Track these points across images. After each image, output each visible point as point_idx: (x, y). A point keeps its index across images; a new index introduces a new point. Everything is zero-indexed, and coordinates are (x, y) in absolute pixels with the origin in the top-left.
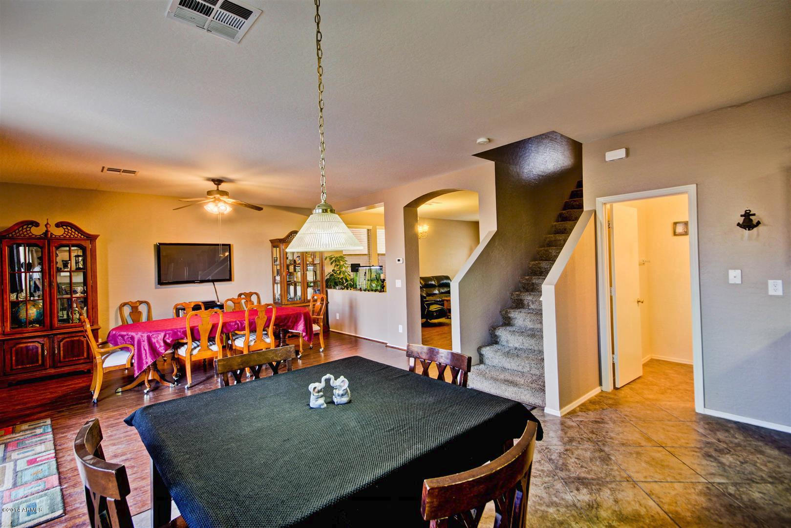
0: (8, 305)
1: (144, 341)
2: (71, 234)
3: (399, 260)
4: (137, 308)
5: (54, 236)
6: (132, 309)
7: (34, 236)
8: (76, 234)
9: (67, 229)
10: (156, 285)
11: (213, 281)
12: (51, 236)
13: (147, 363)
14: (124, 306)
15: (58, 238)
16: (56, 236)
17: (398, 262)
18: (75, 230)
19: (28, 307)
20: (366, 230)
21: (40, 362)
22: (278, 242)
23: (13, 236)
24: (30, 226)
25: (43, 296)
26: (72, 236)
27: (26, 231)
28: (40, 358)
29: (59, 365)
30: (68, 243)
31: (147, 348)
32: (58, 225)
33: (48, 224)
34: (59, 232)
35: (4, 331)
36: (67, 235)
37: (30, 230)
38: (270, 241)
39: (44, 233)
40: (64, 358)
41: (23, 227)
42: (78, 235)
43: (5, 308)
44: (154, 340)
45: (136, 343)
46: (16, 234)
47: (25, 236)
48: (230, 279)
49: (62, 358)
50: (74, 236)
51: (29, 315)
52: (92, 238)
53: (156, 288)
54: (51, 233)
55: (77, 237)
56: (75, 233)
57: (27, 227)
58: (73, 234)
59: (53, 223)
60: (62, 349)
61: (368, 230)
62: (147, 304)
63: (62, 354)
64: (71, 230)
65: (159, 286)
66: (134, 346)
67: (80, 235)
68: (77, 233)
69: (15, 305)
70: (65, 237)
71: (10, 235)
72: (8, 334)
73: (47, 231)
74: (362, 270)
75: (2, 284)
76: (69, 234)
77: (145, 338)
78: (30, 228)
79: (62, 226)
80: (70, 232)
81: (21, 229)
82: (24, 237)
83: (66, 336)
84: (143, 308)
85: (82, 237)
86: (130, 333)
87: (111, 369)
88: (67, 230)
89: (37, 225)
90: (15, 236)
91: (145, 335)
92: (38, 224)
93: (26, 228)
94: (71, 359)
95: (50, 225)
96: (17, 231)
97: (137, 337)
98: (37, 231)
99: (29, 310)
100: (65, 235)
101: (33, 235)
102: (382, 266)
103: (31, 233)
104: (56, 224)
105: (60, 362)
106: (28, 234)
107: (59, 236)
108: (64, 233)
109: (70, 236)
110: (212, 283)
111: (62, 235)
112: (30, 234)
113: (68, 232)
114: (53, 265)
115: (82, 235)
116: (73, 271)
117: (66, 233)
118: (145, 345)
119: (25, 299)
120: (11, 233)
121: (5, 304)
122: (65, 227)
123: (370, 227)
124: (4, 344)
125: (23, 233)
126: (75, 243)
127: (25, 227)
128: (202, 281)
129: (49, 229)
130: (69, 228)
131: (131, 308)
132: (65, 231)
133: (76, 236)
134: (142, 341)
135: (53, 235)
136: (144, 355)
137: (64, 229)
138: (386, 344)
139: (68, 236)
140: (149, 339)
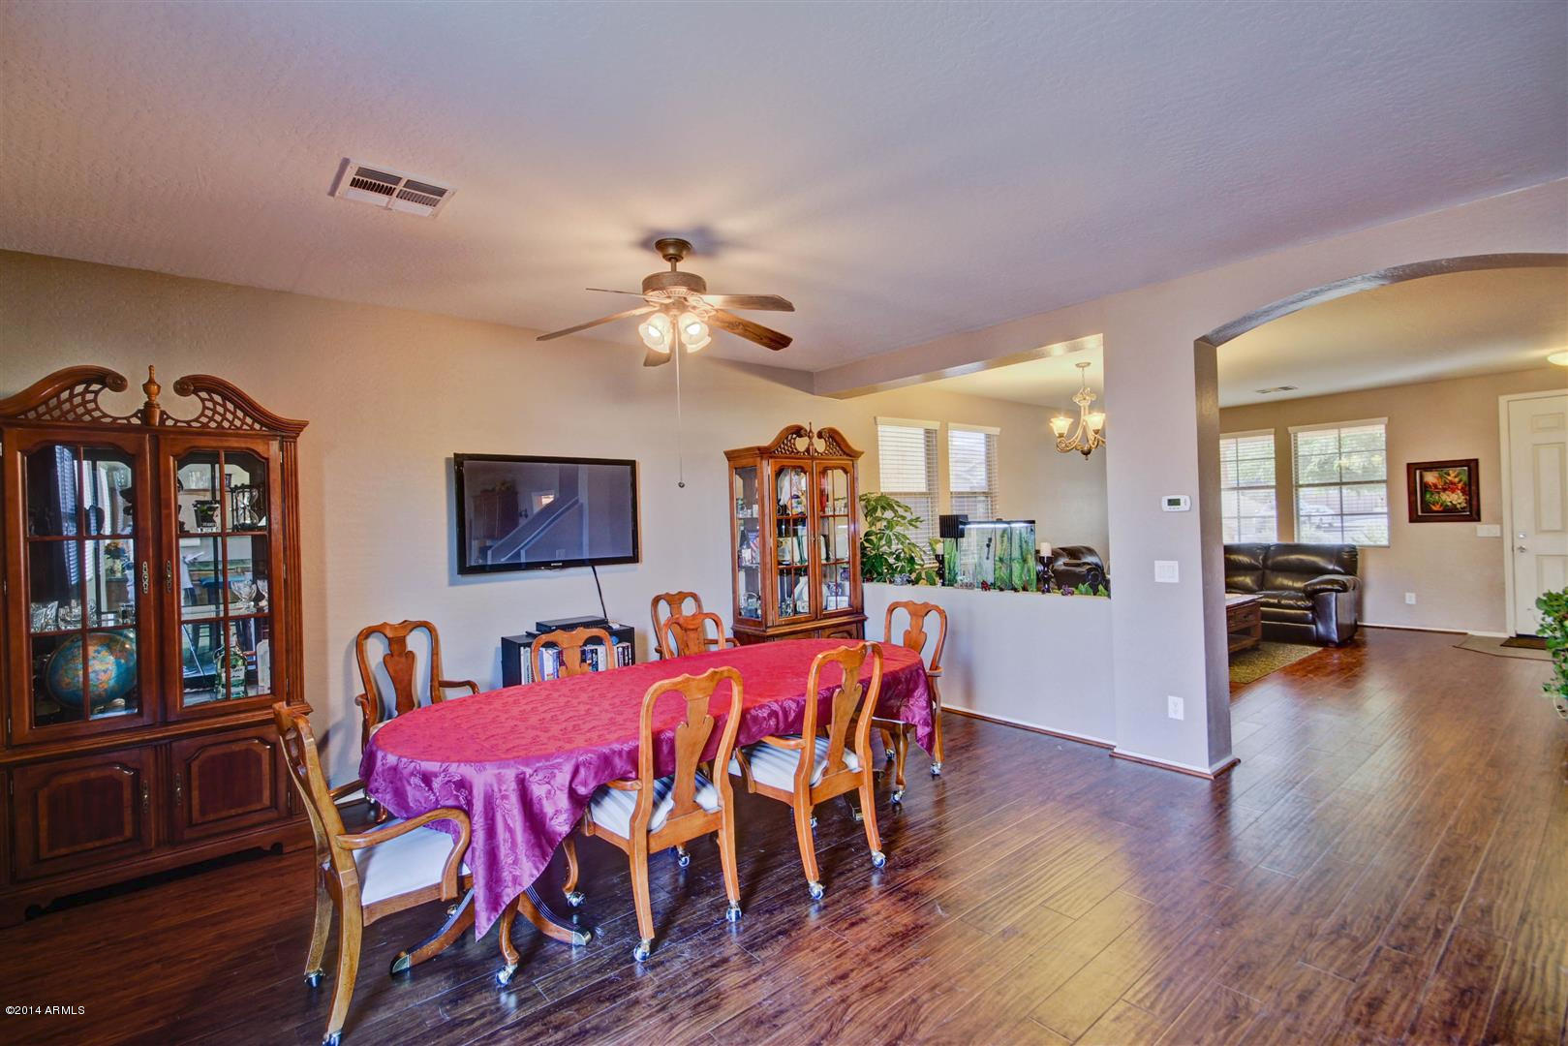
0: (23, 650)
1: (504, 797)
2: (224, 418)
3: (1173, 502)
4: (402, 641)
5: (170, 423)
6: (390, 645)
7: (108, 420)
8: (239, 420)
9: (211, 400)
10: (451, 575)
11: (593, 563)
12: (162, 421)
13: (516, 880)
14: (367, 637)
15: (184, 431)
16: (177, 421)
17: (1165, 507)
18: (236, 406)
19: (91, 649)
20: (922, 431)
21: (128, 832)
22: (754, 456)
23: (39, 416)
24: (95, 387)
25: (137, 615)
26: (226, 424)
27: (84, 403)
28: (128, 816)
29: (188, 834)
30: (214, 444)
31: (517, 822)
32: (185, 387)
33: (151, 381)
34: (185, 409)
35: (9, 736)
36: (211, 419)
37: (95, 400)
38: (726, 453)
39: (139, 411)
40: (203, 812)
41: (71, 388)
42: (244, 422)
43: (13, 658)
44: (538, 790)
45: (478, 806)
46: (49, 411)
47: (79, 417)
48: (634, 558)
49: (196, 814)
50: (231, 423)
51: (92, 676)
52: (287, 432)
53: (452, 583)
54: (163, 413)
55: (241, 428)
56: (234, 414)
57: (86, 391)
58: (230, 416)
59: (167, 380)
60: (195, 783)
61: (928, 432)
62: (430, 632)
63: (196, 801)
64: (224, 406)
65: (460, 576)
66: (468, 814)
67: (249, 420)
68: (240, 414)
69: (47, 644)
70: (205, 425)
71: (32, 415)
72: (25, 746)
73: (149, 406)
74: (973, 534)
75: (5, 578)
76: (218, 418)
77: (511, 787)
78: (96, 393)
79: (195, 392)
80: (220, 409)
81: (65, 395)
82: (73, 421)
83: (209, 739)
84: (417, 643)
85: (257, 426)
86: (453, 767)
87: (389, 911)
88: (209, 404)
89: (116, 383)
90: (47, 417)
91: (510, 774)
92: (122, 379)
93: (82, 394)
94: (224, 814)
95: (159, 387)
96: (53, 402)
97: (481, 779)
98: (115, 406)
99: (91, 663)
100: (204, 420)
101: (105, 416)
102: (1033, 522)
103: (97, 408)
104: (177, 383)
105: (191, 825)
106: (88, 412)
107: (188, 422)
108: (203, 414)
109: (219, 424)
110: (590, 569)
111: (196, 420)
112: (97, 414)
113: (215, 412)
114: (170, 515)
115: (255, 420)
116: (229, 535)
117: (209, 413)
118: (511, 813)
119: (79, 626)
120: (35, 409)
121: (14, 644)
122: (204, 395)
123: (934, 425)
124: (11, 777)
125: (73, 408)
126: (236, 445)
127: (79, 389)
128: (567, 564)
129: (157, 400)
130: (218, 398)
131: (386, 642)
132: (205, 408)
133: (238, 423)
134: (497, 795)
135: (169, 417)
136: (504, 850)
137: (203, 400)
138: (1110, 748)
139: (213, 425)
140: (522, 784)
